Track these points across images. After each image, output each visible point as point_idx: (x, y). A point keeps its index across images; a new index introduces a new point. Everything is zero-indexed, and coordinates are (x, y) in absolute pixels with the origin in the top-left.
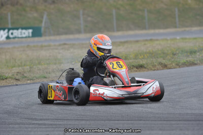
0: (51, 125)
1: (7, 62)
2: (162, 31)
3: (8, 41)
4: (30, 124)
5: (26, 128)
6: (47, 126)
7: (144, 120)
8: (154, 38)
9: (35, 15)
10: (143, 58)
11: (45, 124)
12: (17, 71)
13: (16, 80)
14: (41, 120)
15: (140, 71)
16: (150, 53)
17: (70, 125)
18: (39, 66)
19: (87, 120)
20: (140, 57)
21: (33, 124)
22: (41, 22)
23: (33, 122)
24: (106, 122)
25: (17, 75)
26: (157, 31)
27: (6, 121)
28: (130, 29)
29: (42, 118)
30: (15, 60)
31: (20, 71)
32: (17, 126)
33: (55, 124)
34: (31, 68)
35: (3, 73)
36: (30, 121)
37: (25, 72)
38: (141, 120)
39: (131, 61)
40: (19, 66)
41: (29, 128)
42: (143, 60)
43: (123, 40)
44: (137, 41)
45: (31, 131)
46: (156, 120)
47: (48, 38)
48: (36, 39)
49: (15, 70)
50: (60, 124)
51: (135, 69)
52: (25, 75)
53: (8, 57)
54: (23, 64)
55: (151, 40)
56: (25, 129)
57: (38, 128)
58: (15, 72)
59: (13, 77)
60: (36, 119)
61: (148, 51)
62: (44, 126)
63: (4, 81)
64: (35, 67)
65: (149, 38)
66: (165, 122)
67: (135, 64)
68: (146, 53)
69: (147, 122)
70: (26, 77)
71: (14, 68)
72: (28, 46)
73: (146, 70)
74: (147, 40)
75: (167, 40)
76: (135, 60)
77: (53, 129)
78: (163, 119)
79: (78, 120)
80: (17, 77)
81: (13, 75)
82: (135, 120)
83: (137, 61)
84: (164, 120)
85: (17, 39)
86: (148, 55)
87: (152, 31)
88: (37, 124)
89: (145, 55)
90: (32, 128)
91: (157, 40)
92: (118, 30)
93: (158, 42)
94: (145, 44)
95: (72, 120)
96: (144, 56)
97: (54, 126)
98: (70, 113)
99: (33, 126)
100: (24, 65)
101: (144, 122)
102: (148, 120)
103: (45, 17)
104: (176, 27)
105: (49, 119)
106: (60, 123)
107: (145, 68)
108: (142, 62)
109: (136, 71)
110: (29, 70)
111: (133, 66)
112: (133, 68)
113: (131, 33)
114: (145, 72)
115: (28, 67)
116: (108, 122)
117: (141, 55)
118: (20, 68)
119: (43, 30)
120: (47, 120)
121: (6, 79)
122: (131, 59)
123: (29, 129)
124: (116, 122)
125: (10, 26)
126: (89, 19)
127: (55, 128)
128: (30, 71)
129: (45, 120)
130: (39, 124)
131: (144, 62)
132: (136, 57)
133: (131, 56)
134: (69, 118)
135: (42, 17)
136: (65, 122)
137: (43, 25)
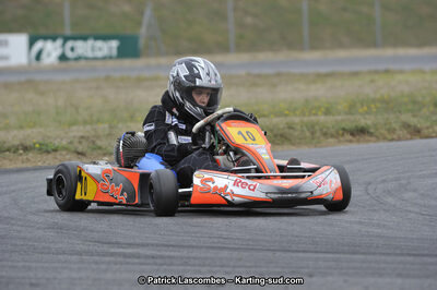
0: (153, 257)
1: (57, 113)
2: (413, 52)
3: (64, 65)
4: (105, 254)
5: (96, 263)
6: (142, 260)
7: (363, 253)
8: (392, 67)
9: (127, 8)
10: (367, 113)
12: (81, 134)
13: (79, 153)
14: (130, 245)
15: (358, 141)
16: (383, 101)
17: (195, 258)
18: (129, 124)
19: (235, 249)
20: (361, 110)
21: (112, 254)
22: (139, 24)
23: (112, 250)
24: (278, 254)
25: (80, 142)
26: (402, 51)
27: (52, 245)
28: (341, 45)
29: (132, 241)
30: (77, 109)
31: (86, 134)
32: (75, 258)
33: (162, 257)
34: (111, 127)
35: (49, 138)
36: (105, 248)
37: (98, 137)
38: (354, 253)
39: (339, 118)
40: (85, 123)
41: (103, 263)
42: (367, 117)
43: (323, 70)
44: (355, 74)
45: (106, 271)
46: (388, 254)
47: (153, 61)
48: (127, 62)
49: (78, 131)
50: (173, 257)
51: (348, 137)
52: (99, 143)
53: (61, 102)
54: (95, 118)
55: (387, 71)
56: (94, 266)
57: (121, 264)
58: (74, 137)
59: (72, 147)
60: (118, 244)
61: (378, 96)
62: (136, 261)
63: (50, 156)
64: (120, 125)
65: (381, 67)
66: (410, 259)
67: (349, 125)
68: (374, 101)
69: (370, 257)
70: (100, 148)
71: (74, 128)
72: (107, 78)
73: (373, 139)
74: (377, 72)
75: (423, 72)
76: (349, 116)
77: (155, 267)
78: (405, 252)
79: (213, 248)
80: (80, 149)
81: (71, 143)
82: (344, 253)
83: (352, 118)
84: (409, 255)
85: (82, 63)
86: (379, 105)
87: (389, 52)
88: (120, 254)
89: (373, 106)
90: (109, 263)
91: (401, 72)
92: (313, 48)
93: (400, 77)
94: (372, 81)
95: (202, 247)
96: (369, 107)
97: (159, 261)
98: (195, 233)
99: (112, 259)
100: (98, 121)
101: (362, 257)
102: (374, 254)
103: (148, 12)
105: (148, 245)
106: (172, 254)
107: (371, 134)
108: (364, 121)
109: (351, 141)
110: (107, 132)
111: (344, 129)
112: (343, 135)
113: (342, 54)
114: (371, 144)
115: (106, 126)
116: (282, 254)
117: (362, 106)
118: (88, 127)
119: (142, 42)
120: (143, 245)
121: (55, 150)
122: (339, 114)
123: (103, 267)
124: (301, 255)
125: (68, 32)
126: (249, 20)
127: (161, 265)
128: (110, 135)
129: (138, 245)
130: (125, 255)
131: (369, 122)
132: (351, 109)
133: (339, 107)
134: (194, 244)
135: (142, 13)
136: (184, 253)
137: (143, 31)
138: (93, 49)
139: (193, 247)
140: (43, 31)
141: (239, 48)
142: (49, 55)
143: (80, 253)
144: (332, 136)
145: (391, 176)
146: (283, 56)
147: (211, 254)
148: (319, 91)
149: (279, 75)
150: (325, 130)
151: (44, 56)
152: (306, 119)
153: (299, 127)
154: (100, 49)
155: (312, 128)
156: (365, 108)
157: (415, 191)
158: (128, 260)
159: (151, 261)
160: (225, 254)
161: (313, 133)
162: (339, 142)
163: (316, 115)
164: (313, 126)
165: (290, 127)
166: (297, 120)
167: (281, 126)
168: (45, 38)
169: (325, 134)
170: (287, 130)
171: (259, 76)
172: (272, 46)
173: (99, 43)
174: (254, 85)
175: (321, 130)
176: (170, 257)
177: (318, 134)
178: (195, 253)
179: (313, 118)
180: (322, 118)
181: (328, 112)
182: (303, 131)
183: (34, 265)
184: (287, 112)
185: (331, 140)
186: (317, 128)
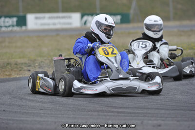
0: (130, 113)
4: (110, 112)
5: (105, 116)
6: (125, 115)
11: (124, 113)
14: (121, 108)
17: (150, 113)
19: (167, 110)
21: (113, 112)
23: (113, 110)
24: (187, 112)
29: (121, 106)
32: (96, 113)
33: (134, 113)
36: (110, 109)
41: (108, 115)
47: (136, 25)
50: (140, 113)
56: (104, 117)
57: (116, 116)
60: (115, 107)
62: (123, 115)
77: (131, 118)
90: (111, 116)
95: (152, 109)
97: (133, 115)
98: (150, 102)
99: (112, 114)
116: (189, 112)
120: (127, 108)
123: (108, 117)
127: (134, 116)
129: (124, 108)
130: (118, 112)
134: (149, 107)
135: (131, 3)
136: (145, 111)
137: (132, 12)
139: (149, 109)
143: (98, 111)
147: (157, 111)
149: (192, 31)
158: (120, 114)
159: (130, 115)
160: (163, 111)
168: (88, 15)
170: (194, 56)
176: (138, 113)
178: (150, 111)
183: (78, 116)
184: (194, 48)
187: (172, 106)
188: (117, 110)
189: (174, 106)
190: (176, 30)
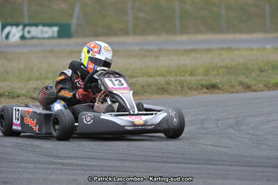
0: (81, 165)
1: (20, 73)
2: (245, 36)
3: (24, 42)
4: (51, 163)
5: (45, 169)
6: (74, 168)
7: (215, 165)
9: (64, 6)
10: (217, 75)
11: (71, 165)
12: (35, 86)
13: (33, 99)
14: (66, 158)
15: (211, 93)
16: (227, 68)
17: (108, 166)
19: (133, 161)
20: (213, 73)
21: (55, 163)
22: (71, 16)
23: (55, 161)
24: (161, 164)
25: (34, 92)
26: (238, 36)
27: (16, 157)
28: (199, 31)
29: (67, 155)
30: (32, 70)
31: (38, 87)
32: (31, 165)
33: (86, 165)
35: (14, 88)
36: (50, 159)
38: (209, 164)
39: (199, 78)
40: (37, 79)
41: (49, 169)
42: (217, 77)
43: (189, 47)
44: (209, 50)
45: (51, 174)
47: (80, 40)
48: (64, 41)
49: (32, 84)
50: (94, 166)
51: (205, 90)
53: (22, 66)
54: (43, 77)
55: (229, 49)
56: (43, 171)
57: (61, 169)
58: (30, 88)
59: (29, 95)
60: (58, 157)
61: (224, 64)
62: (70, 168)
63: (15, 100)
65: (226, 46)
66: (245, 168)
67: (204, 83)
68: (221, 67)
71: (30, 82)
72: (51, 51)
73: (221, 91)
74: (223, 49)
75: (252, 49)
76: (205, 77)
77: (83, 172)
78: (242, 164)
79: (119, 160)
80: (34, 96)
81: (28, 92)
82: (202, 164)
83: (207, 78)
84: (244, 166)
85: (35, 41)
86: (224, 70)
87: (230, 36)
88: (60, 163)
89: (220, 71)
90: (53, 169)
91: (238, 49)
92: (182, 33)
93: (237, 52)
94: (220, 55)
95: (112, 159)
96: (218, 71)
97: (86, 168)
98: (108, 150)
99: (55, 166)
100: (45, 78)
101: (214, 167)
102: (222, 165)
103: (77, 9)
104: (266, 31)
105: (77, 158)
106: (93, 163)
107: (219, 89)
108: (215, 80)
109: (206, 93)
111: (202, 85)
112: (201, 89)
113: (200, 37)
114: (220, 95)
115: (50, 81)
116: (163, 164)
117: (213, 70)
118: (39, 82)
119: (73, 28)
120: (75, 158)
121: (18, 97)
122: (199, 75)
123: (50, 171)
125: (26, 21)
126: (141, 15)
127: (87, 170)
129: (71, 158)
130: (64, 164)
131: (218, 81)
132: (207, 72)
133: (199, 71)
134: (107, 157)
135: (73, 10)
136: (101, 163)
137: (74, 21)
138: (42, 32)
139: (107, 159)
140: (10, 20)
141: (135, 33)
142: (14, 36)
143: (34, 163)
144: (195, 90)
145: (232, 116)
146: (163, 38)
147: (118, 164)
148: (186, 61)
149: (160, 50)
150: (190, 86)
151: (11, 36)
152: (178, 79)
153: (173, 84)
154: (47, 32)
155: (181, 84)
156: (216, 72)
157: (248, 125)
158: (65, 167)
159: (80, 168)
160: (127, 164)
161: (182, 87)
162: (199, 93)
163: (184, 76)
164: (182, 83)
165: (168, 83)
166: (172, 79)
167: (162, 83)
168: (12, 25)
169: (190, 88)
170: (165, 86)
171: (147, 50)
172: (156, 32)
173: (46, 29)
174: (145, 56)
175: (188, 85)
176: (91, 166)
177: (186, 88)
178: (108, 163)
179: (182, 78)
180: (188, 78)
181: (192, 74)
182: (176, 86)
183: (5, 169)
184: (165, 74)
185: (194, 92)
186: (185, 84)
187: (139, 155)
188: (61, 161)
189: (142, 155)
190: (137, 48)
